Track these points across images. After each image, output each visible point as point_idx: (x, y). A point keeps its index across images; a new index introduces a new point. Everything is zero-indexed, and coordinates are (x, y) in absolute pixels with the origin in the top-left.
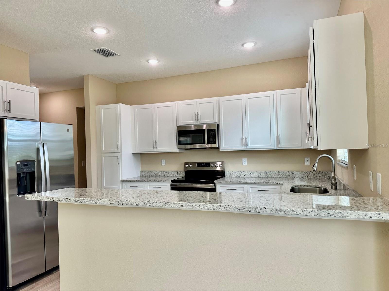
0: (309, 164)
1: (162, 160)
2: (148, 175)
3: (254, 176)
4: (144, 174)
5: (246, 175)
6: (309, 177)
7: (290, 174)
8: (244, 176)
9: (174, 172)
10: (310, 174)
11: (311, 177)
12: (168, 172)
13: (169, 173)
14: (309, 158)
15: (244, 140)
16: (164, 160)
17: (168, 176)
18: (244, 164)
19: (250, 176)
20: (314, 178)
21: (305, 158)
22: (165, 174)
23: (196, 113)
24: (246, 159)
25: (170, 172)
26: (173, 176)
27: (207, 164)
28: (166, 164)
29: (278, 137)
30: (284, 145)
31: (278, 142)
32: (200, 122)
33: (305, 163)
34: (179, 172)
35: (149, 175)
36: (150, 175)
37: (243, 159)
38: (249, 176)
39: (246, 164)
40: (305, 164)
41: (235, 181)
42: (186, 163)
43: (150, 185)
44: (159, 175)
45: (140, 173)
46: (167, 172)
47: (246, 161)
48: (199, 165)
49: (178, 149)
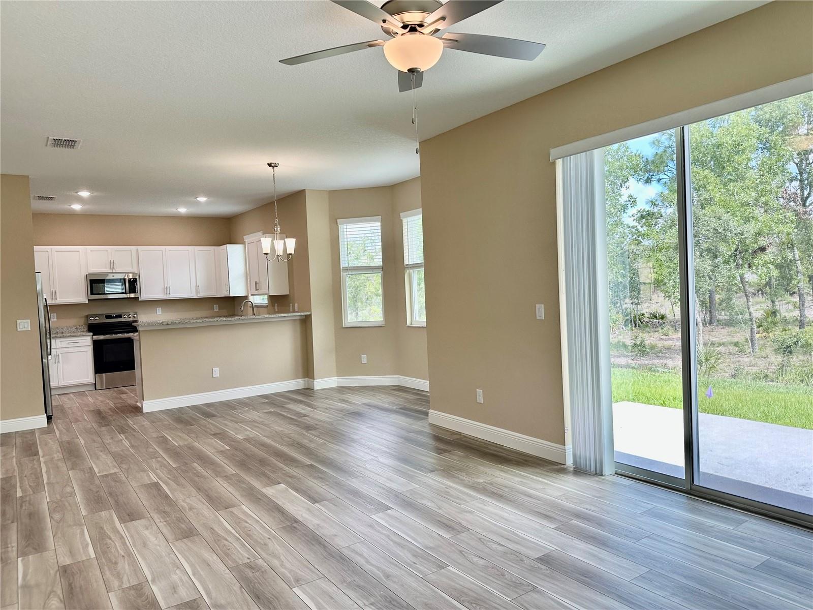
0: (218, 310)
1: (52, 314)
9: (71, 327)
12: (62, 329)
14: (218, 305)
15: (166, 289)
16: (54, 314)
17: (62, 333)
18: (158, 313)
21: (214, 305)
22: (57, 331)
23: (112, 261)
24: (160, 308)
25: (65, 328)
26: (69, 332)
27: (119, 316)
28: (56, 319)
29: (197, 287)
30: (203, 294)
31: (197, 292)
32: (116, 271)
33: (214, 310)
34: (78, 326)
37: (158, 309)
39: (160, 313)
42: (87, 317)
47: (160, 311)
48: (108, 317)
49: (89, 300)
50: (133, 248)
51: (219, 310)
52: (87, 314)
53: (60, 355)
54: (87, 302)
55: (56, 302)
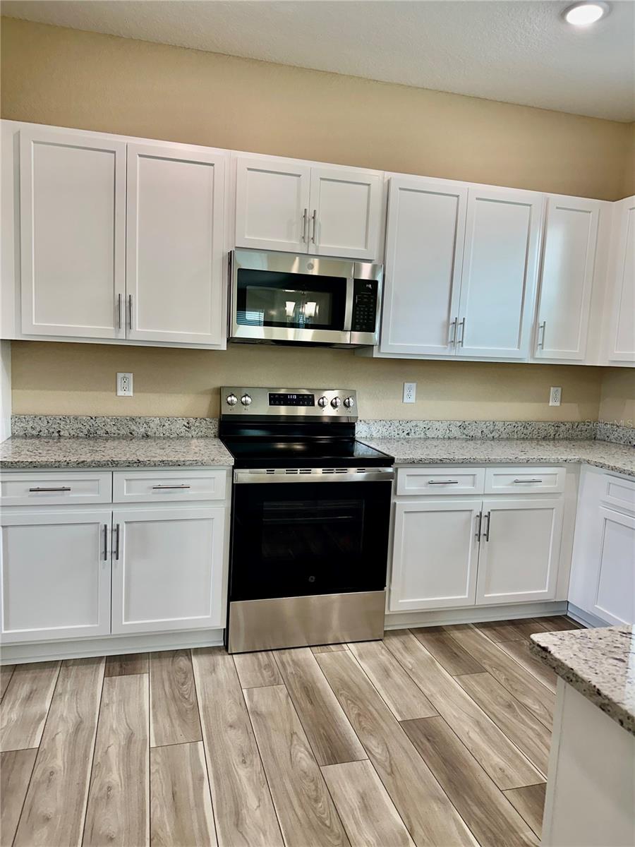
0: (558, 404)
1: (120, 375)
2: (51, 430)
3: (433, 436)
4: (30, 430)
5: (413, 431)
6: (557, 437)
7: (519, 428)
8: (408, 434)
9: (173, 421)
10: (561, 430)
11: (561, 436)
12: (147, 423)
13: (152, 425)
14: (560, 389)
15: (453, 328)
16: (127, 375)
17: (148, 436)
18: (407, 400)
19: (422, 436)
20: (566, 439)
21: (552, 388)
22: (134, 427)
23: (310, 214)
24: (415, 385)
25: (157, 421)
26: (167, 434)
27: (305, 397)
28: (134, 392)
32: (317, 249)
33: (549, 402)
34: (192, 420)
35: (59, 431)
36: (62, 433)
37: (406, 385)
38: (419, 436)
39: (413, 400)
40: (550, 404)
41: (457, 457)
42: (219, 392)
43: (130, 480)
44: (107, 433)
45: (13, 424)
46: (142, 421)
47: (413, 393)
48: (276, 399)
49: (231, 341)
50: (376, 177)
51: (561, 402)
52: (218, 383)
53: (123, 528)
54: (225, 348)
55: (131, 338)
